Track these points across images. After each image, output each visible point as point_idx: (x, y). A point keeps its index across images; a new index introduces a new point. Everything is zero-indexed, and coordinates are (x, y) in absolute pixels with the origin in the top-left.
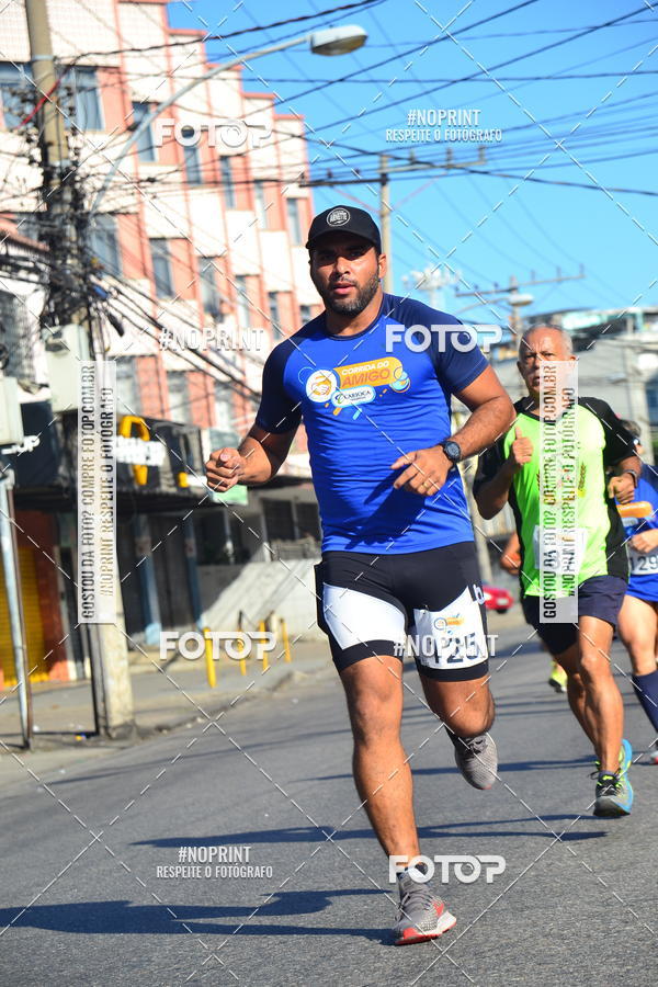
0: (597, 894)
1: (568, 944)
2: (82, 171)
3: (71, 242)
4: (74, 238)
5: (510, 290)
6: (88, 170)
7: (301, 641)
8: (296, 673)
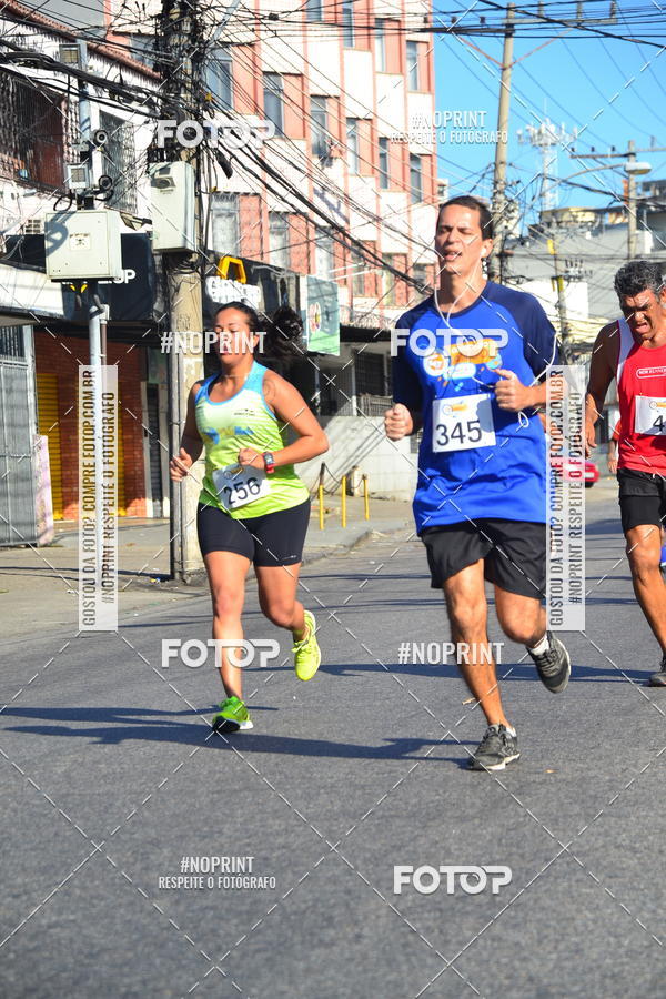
3: (186, 75)
4: (189, 72)
5: (626, 156)
6: (209, 3)
7: (380, 499)
8: (374, 532)
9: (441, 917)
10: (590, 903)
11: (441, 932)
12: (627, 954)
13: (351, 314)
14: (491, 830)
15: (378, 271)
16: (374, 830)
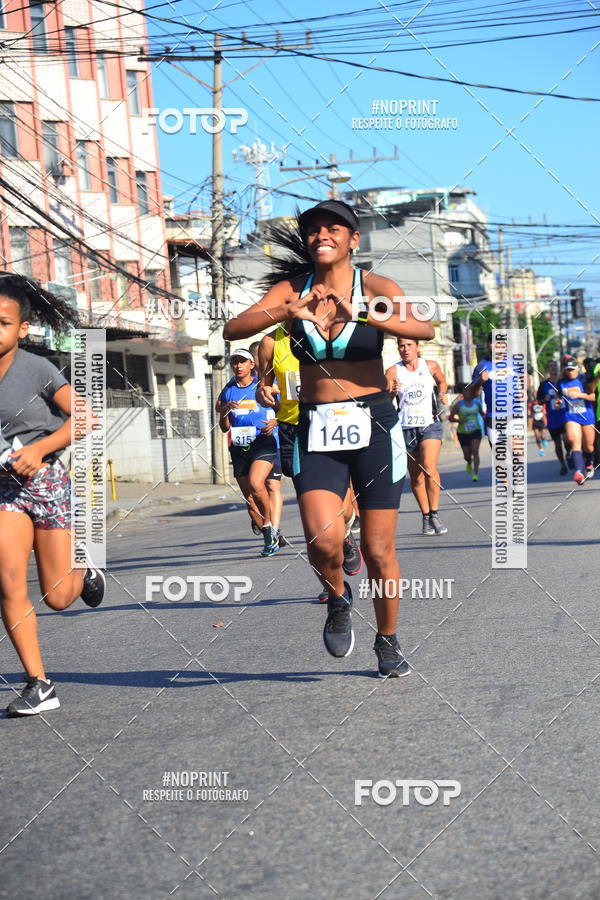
0: (385, 714)
1: (357, 758)
5: (329, 167)
7: (126, 482)
8: (121, 510)
9: (178, 818)
10: (313, 796)
11: (178, 830)
12: (345, 836)
13: (91, 316)
14: (226, 743)
15: (112, 275)
16: (117, 751)
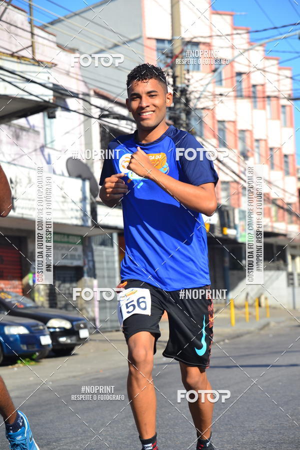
2: (190, 89)
4: (185, 120)
6: (193, 89)
7: (274, 308)
8: (272, 323)
15: (270, 206)
